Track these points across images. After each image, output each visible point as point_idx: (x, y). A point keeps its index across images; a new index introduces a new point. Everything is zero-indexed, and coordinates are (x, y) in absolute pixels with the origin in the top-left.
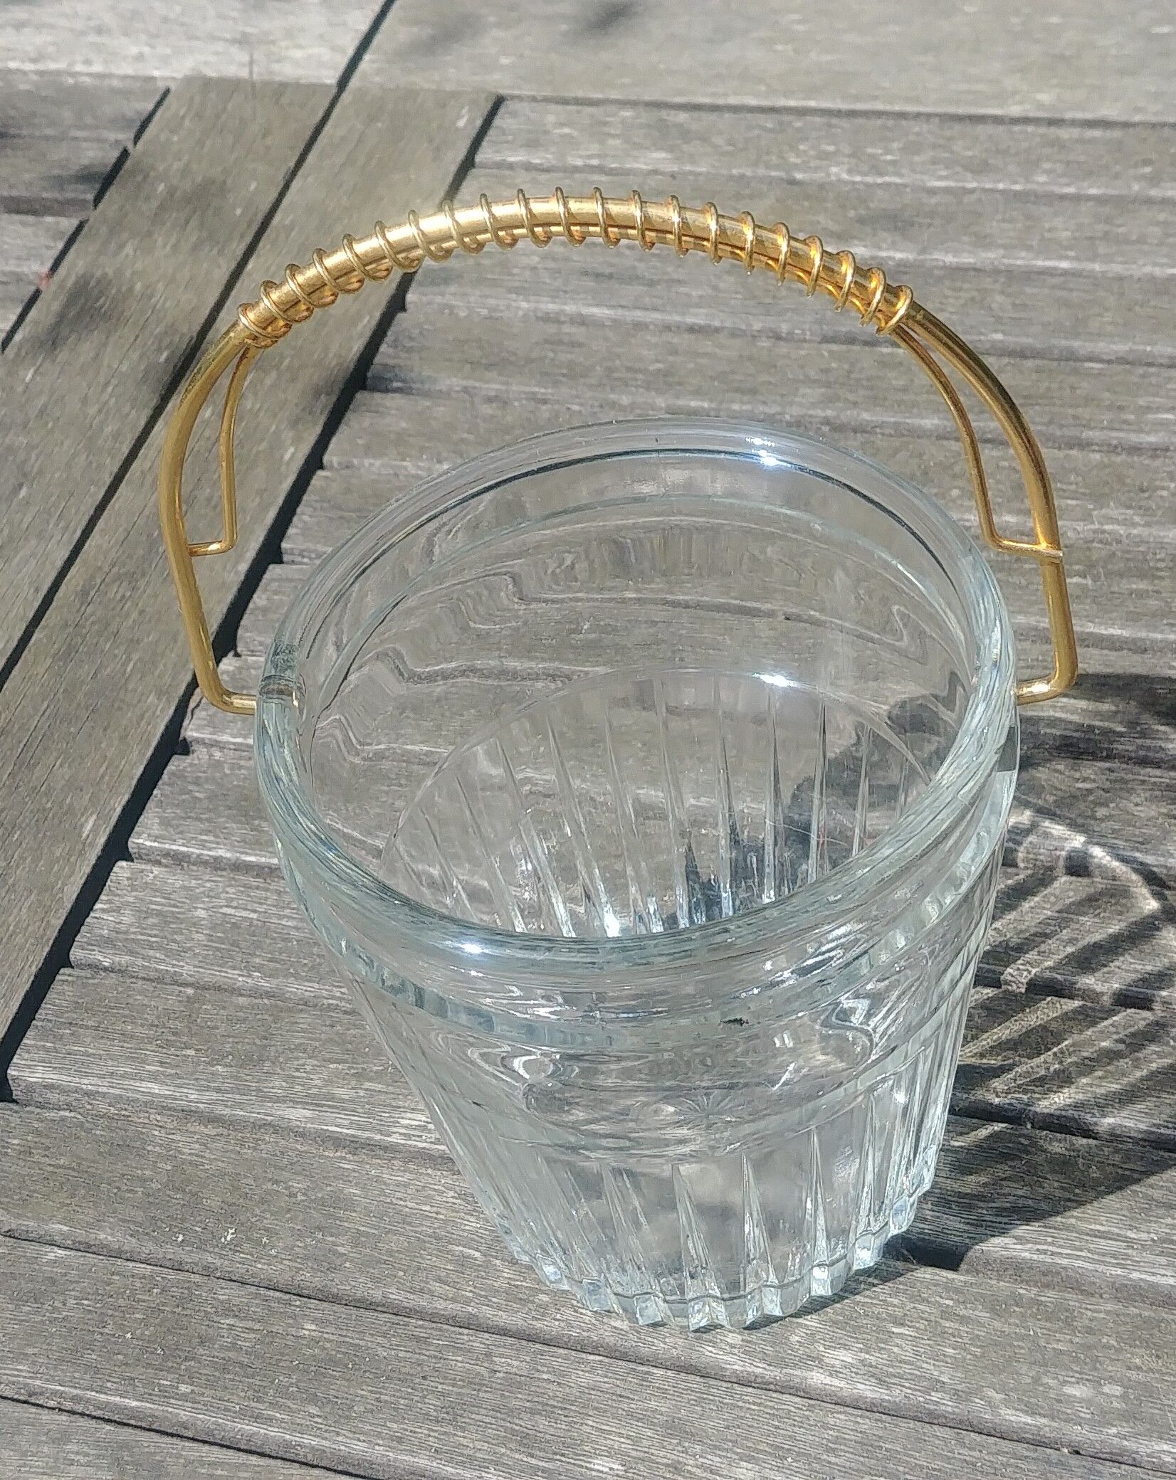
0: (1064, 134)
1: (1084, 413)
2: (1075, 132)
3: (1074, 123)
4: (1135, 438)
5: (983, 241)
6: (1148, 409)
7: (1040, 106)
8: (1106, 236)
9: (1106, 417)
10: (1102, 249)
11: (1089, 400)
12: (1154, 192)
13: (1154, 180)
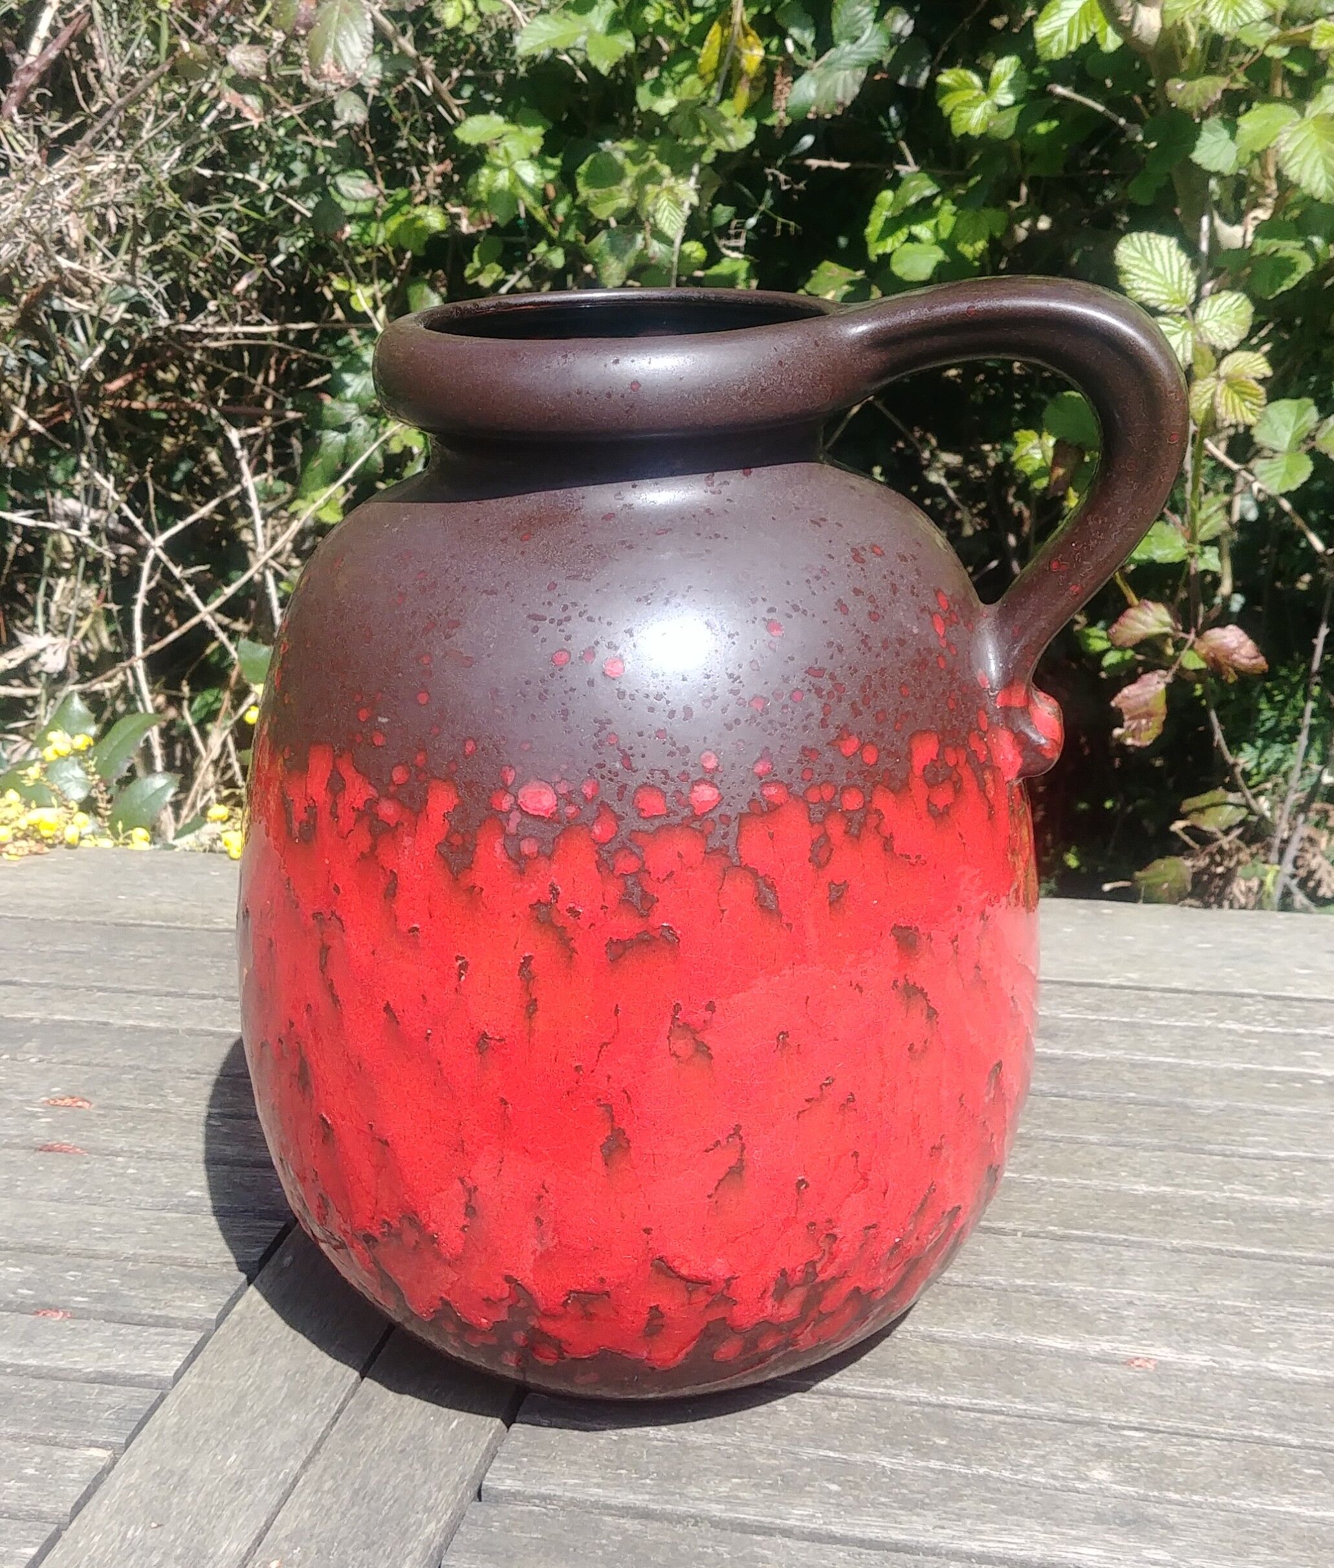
0: (1151, 994)
1: (1205, 1135)
2: (1159, 994)
3: (1154, 990)
4: (1242, 1150)
5: (1107, 1045)
6: (1248, 1134)
7: (1130, 980)
8: (1194, 1047)
9: (1221, 1138)
10: (1193, 1053)
11: (1204, 1129)
12: (1221, 1026)
13: (1220, 1019)
